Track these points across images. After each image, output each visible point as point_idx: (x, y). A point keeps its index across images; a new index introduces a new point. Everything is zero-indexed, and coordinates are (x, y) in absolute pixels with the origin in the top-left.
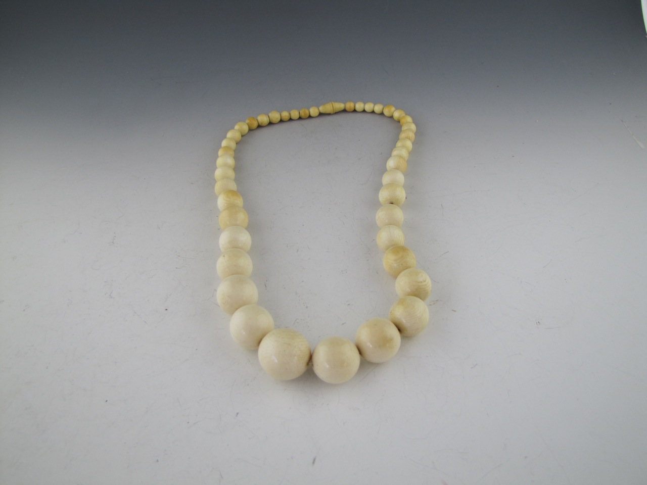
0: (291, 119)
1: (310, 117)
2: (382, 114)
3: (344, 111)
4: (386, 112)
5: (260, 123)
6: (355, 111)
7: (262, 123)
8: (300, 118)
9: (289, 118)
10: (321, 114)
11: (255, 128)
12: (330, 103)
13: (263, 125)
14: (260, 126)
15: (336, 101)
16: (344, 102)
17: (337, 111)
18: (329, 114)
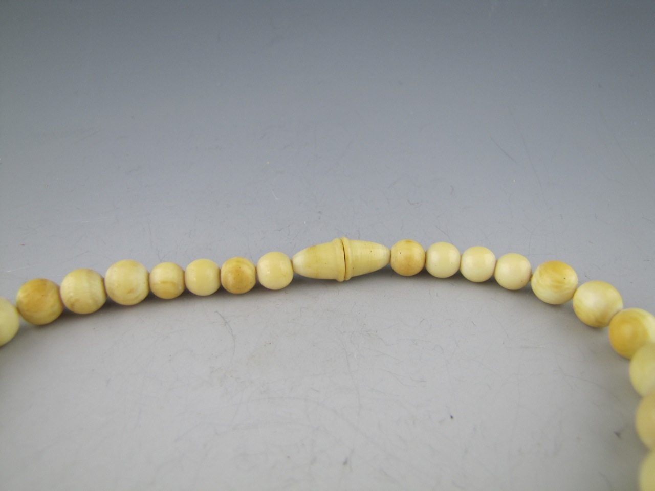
0: (186, 294)
1: (258, 288)
2: (525, 291)
3: (387, 272)
4: (543, 287)
5: (68, 305)
6: (424, 274)
7: (72, 305)
8: (221, 291)
9: (180, 289)
10: (299, 281)
11: (49, 320)
12: (337, 241)
13: (77, 309)
14: (67, 315)
15: (358, 236)
16: (389, 243)
17: (361, 273)
18: (331, 282)
